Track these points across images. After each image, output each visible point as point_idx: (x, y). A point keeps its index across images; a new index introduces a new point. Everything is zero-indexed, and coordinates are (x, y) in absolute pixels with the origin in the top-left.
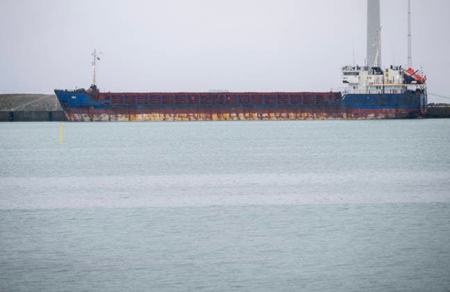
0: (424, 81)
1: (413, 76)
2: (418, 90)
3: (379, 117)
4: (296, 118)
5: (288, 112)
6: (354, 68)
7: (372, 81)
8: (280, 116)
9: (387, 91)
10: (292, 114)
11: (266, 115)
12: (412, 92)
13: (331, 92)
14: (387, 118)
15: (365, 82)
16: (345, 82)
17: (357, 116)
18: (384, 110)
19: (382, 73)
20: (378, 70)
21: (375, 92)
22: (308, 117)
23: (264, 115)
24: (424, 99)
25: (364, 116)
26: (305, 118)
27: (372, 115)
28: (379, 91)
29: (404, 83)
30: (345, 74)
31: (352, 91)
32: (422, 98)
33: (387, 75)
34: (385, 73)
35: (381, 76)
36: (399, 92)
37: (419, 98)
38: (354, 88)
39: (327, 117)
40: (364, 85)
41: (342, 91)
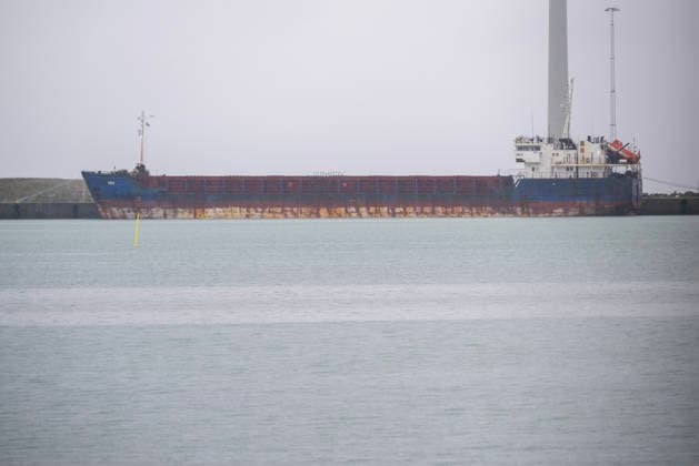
0: (638, 158)
1: (621, 153)
2: (628, 172)
3: (570, 213)
4: (446, 214)
5: (434, 205)
6: (532, 140)
7: (560, 159)
8: (422, 212)
9: (583, 174)
10: (439, 209)
11: (401, 209)
12: (619, 176)
13: (499, 176)
14: (582, 214)
15: (549, 161)
16: (519, 160)
17: (536, 213)
18: (578, 202)
19: (574, 148)
20: (568, 143)
21: (564, 175)
22: (463, 213)
23: (397, 210)
24: (637, 186)
25: (547, 211)
26: (460, 215)
27: (560, 210)
28: (571, 174)
29: (608, 163)
30: (520, 148)
31: (530, 175)
32: (634, 184)
33: (582, 151)
34: (579, 148)
35: (572, 152)
36: (600, 176)
37: (631, 185)
38: (533, 169)
39: (492, 213)
40: (548, 165)
41: (514, 174)
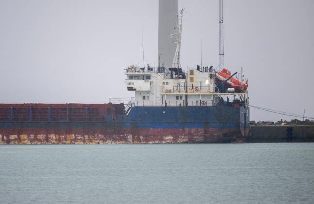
0: (245, 87)
1: (229, 81)
2: (236, 101)
3: (179, 141)
4: (59, 141)
5: (48, 132)
6: (143, 69)
7: (170, 87)
8: (36, 139)
9: (192, 103)
10: (53, 136)
11: (16, 136)
12: (228, 104)
13: (110, 104)
14: (191, 141)
15: (159, 89)
16: (130, 89)
17: (147, 140)
18: (187, 130)
19: (184, 77)
20: (177, 72)
21: (173, 103)
22: (75, 140)
23: (12, 137)
24: (245, 114)
25: (157, 138)
26: (73, 141)
27: (171, 138)
28: (181, 103)
29: (216, 91)
30: (131, 77)
31: (140, 104)
32: (242, 113)
33: (192, 79)
34: (189, 76)
35: (182, 81)
36: (209, 104)
37: (238, 112)
38: (144, 98)
39: (104, 140)
40: (159, 94)
41: (125, 102)
